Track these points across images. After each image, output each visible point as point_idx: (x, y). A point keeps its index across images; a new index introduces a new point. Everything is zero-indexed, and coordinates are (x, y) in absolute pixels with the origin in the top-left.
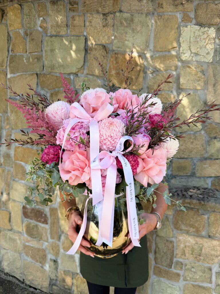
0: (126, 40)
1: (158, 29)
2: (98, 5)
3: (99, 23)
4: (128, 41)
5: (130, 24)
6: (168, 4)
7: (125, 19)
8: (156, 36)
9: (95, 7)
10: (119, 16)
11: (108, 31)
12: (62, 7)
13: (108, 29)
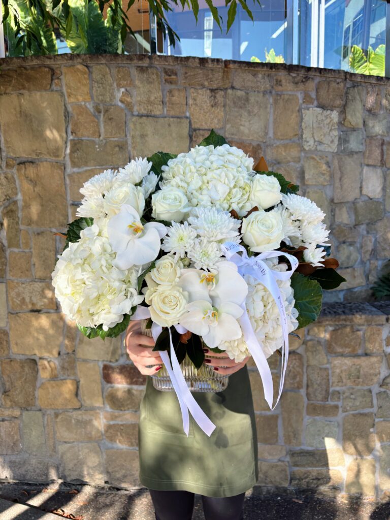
0: (241, 125)
1: (278, 112)
2: (203, 77)
3: (206, 101)
4: (244, 126)
5: (245, 104)
6: (288, 81)
7: (239, 97)
8: (275, 119)
9: (200, 81)
10: (232, 95)
11: (218, 113)
12: (154, 77)
13: (218, 110)
